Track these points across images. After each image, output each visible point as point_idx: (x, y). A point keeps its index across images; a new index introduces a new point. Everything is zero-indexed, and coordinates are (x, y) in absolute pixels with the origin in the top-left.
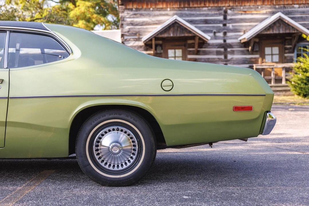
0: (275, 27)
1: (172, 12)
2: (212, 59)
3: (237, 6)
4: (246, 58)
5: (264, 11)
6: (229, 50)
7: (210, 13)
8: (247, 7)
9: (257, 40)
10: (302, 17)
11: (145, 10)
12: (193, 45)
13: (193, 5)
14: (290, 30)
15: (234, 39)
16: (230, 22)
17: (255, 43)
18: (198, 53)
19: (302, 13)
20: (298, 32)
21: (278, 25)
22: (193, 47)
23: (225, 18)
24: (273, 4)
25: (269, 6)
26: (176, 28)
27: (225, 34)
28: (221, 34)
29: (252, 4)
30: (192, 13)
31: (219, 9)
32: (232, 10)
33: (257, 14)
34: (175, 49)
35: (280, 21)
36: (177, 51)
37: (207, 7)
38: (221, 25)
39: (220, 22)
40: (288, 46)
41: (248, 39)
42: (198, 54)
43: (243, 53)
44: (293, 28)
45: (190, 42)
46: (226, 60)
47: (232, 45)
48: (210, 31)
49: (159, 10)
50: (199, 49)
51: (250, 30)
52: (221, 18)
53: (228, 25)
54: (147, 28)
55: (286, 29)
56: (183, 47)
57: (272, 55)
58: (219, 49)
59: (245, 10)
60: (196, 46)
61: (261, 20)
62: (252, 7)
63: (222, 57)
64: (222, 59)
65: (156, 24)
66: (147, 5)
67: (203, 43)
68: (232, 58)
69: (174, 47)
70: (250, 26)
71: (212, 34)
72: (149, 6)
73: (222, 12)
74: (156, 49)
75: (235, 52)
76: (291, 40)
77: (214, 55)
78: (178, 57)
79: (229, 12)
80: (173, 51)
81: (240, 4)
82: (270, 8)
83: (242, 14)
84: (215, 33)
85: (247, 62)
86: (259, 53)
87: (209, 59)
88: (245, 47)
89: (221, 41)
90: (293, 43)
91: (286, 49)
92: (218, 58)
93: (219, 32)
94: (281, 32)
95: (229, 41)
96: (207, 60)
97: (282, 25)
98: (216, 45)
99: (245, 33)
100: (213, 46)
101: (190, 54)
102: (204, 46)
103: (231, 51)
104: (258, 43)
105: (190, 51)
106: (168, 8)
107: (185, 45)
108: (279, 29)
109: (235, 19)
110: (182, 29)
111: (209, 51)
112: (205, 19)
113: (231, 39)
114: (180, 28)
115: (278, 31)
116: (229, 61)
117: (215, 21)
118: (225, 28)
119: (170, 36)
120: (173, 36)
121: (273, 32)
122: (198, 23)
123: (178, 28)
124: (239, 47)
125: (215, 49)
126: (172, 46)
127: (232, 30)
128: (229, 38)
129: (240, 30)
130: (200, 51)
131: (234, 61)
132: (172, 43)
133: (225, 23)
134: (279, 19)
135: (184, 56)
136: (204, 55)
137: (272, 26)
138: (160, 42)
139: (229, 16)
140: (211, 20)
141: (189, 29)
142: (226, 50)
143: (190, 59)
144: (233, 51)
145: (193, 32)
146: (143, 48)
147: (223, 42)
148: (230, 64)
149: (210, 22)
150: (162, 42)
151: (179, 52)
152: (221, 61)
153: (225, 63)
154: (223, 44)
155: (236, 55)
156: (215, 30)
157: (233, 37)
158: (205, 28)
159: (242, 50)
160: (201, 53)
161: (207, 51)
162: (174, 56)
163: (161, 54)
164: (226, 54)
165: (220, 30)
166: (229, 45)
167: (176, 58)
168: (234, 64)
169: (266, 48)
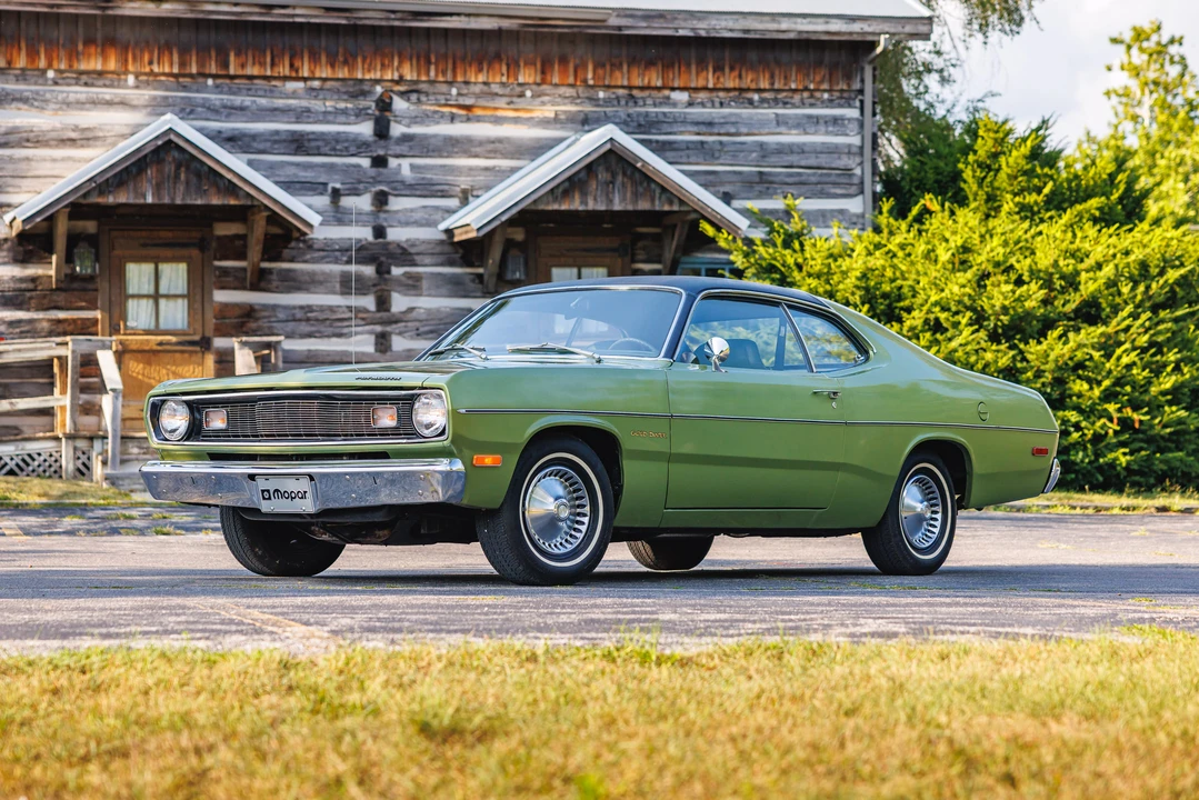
0: (593, 185)
1: (147, 94)
2: (322, 309)
3: (432, 82)
5: (548, 112)
6: (397, 271)
7: (317, 105)
8: (477, 89)
9: (518, 235)
10: (702, 143)
11: (23, 76)
12: (238, 243)
13: (243, 66)
14: (653, 200)
15: (417, 224)
16: (403, 149)
17: (509, 244)
18: (259, 281)
19: (703, 129)
20: (684, 208)
21: (603, 175)
22: (242, 256)
23: (382, 132)
24: (585, 81)
25: (570, 92)
26: (169, 168)
27: (381, 200)
28: (364, 203)
29: (498, 77)
30: (238, 100)
31: (358, 90)
32: (414, 97)
33: (516, 120)
34: (156, 261)
35: (612, 160)
36: (166, 268)
37: (305, 79)
38: (365, 162)
39: (360, 146)
40: (647, 267)
41: (478, 230)
42: (263, 285)
43: (457, 287)
44: (666, 191)
45: (224, 230)
46: (384, 315)
47: (413, 250)
48: (315, 188)
49: (84, 78)
50: (265, 265)
51: (488, 188)
52: (365, 129)
53: (393, 162)
54: (28, 159)
55: (636, 196)
56: (195, 253)
58: (353, 268)
59: (469, 101)
60: (255, 251)
61: (537, 150)
62: (495, 88)
63: (369, 302)
64: (366, 311)
65: (72, 142)
66: (33, 55)
67: (284, 236)
68: (411, 310)
69: (156, 252)
70: (487, 169)
71: (323, 201)
72: (42, 63)
73: (369, 104)
74: (69, 259)
75: (425, 284)
76: (657, 238)
77: (334, 293)
78: (167, 296)
79: (399, 104)
80: (148, 268)
81: (444, 73)
82: (573, 100)
83: (453, 118)
84: (336, 194)
87: (309, 308)
88: (467, 262)
89: (365, 233)
90: (668, 255)
92: (351, 309)
93: (356, 193)
94: (617, 206)
95: (396, 234)
96: (299, 314)
97: (620, 178)
98: (343, 250)
99: (465, 201)
100: (330, 251)
101: (222, 287)
102: (286, 252)
103: (408, 275)
104: (522, 247)
105: (225, 272)
106: (126, 72)
107: (202, 245)
108: (607, 195)
109: (425, 137)
110: (199, 175)
111: (312, 274)
112: (294, 133)
113: (407, 224)
114: (188, 168)
115: (604, 198)
116: (396, 322)
117: (337, 141)
118: (380, 174)
119: (142, 201)
120: (156, 201)
121: (586, 204)
122: (261, 146)
123: (178, 167)
124: (442, 265)
125: (337, 268)
126: (144, 245)
127: (411, 186)
128: (400, 222)
129: (446, 187)
130: (270, 271)
131: (417, 324)
132: (144, 234)
133: (381, 152)
134: (610, 151)
135: (197, 293)
136: (289, 290)
137: (580, 180)
138: (90, 226)
139: (399, 122)
140: (321, 137)
141: (229, 176)
142: (382, 271)
143: (226, 306)
144: (417, 278)
145: (247, 189)
146: (9, 250)
147: (370, 238)
148: (400, 334)
149: (313, 144)
150: (99, 226)
151: (175, 275)
152: (363, 323)
153: (378, 328)
154: (370, 244)
155: (429, 295)
156: (335, 181)
157: (417, 216)
158: (291, 171)
159: (454, 275)
160: (275, 284)
161: (303, 272)
162: (151, 291)
163: (91, 278)
164: (382, 290)
165: (360, 182)
166: (399, 251)
167: (162, 302)
168: (419, 335)
169: (556, 272)
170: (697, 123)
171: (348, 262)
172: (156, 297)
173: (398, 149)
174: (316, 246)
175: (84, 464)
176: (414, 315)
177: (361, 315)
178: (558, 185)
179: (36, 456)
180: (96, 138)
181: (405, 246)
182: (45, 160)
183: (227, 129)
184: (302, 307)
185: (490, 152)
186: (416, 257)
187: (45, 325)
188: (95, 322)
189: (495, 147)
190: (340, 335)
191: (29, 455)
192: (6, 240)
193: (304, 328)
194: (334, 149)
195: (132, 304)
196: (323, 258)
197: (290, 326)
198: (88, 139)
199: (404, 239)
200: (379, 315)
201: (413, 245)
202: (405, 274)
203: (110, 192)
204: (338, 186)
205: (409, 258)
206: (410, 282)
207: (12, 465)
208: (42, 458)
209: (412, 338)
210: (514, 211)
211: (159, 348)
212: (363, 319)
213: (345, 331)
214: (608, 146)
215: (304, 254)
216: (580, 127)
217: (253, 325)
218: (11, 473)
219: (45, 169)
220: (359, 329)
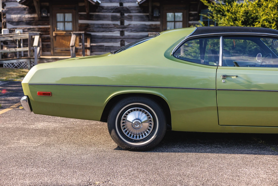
2: (106, 25)
4: (145, 25)
6: (126, 15)
9: (158, 4)
15: (131, 2)
18: (89, 17)
22: (85, 11)
34: (64, 13)
36: (66, 15)
40: (193, 13)
42: (91, 19)
43: (142, 19)
45: (81, 4)
46: (122, 26)
47: (130, 9)
50: (91, 13)
56: (74, 11)
57: (175, 22)
58: (114, 14)
60: (88, 10)
63: (118, 23)
64: (118, 25)
68: (129, 25)
69: (64, 11)
75: (133, 18)
76: (196, 5)
77: (109, 20)
80: (62, 15)
85: (146, 30)
86: (159, 20)
87: (103, 25)
89: (117, 5)
91: (190, 15)
92: (114, 24)
95: (126, 5)
96: (100, 26)
98: (112, 9)
100: (108, 9)
101: (81, 19)
102: (97, 10)
103: (129, 16)
105: (81, 15)
107: (75, 9)
111: (104, 15)
113: (128, 2)
116: (126, 28)
124: (138, 13)
125: (110, 14)
126: (61, 9)
130: (93, 15)
131: (131, 28)
132: (61, 6)
135: (74, 21)
136: (98, 20)
138: (47, 4)
142: (122, 14)
143: (82, 24)
144: (131, 16)
146: (28, 10)
148: (127, 31)
150: (49, 4)
151: (69, 17)
152: (116, 28)
153: (121, 30)
154: (119, 7)
155: (134, 21)
159: (141, 15)
160: (94, 18)
161: (101, 15)
162: (63, 20)
163: (47, 17)
164: (122, 20)
166: (126, 9)
167: (66, 23)
168: (132, 31)
169: (168, 14)
171: (113, 12)
172: (64, 22)
174: (105, 8)
175: (33, 65)
176: (130, 26)
177: (116, 26)
179: (22, 63)
181: (128, 8)
184: (101, 24)
186: (131, 11)
187: (37, 29)
188: (49, 28)
190: (111, 31)
193: (102, 29)
195: (58, 24)
196: (107, 11)
197: (98, 29)
202: (128, 15)
205: (129, 11)
206: (129, 17)
207: (16, 65)
208: (24, 64)
209: (130, 32)
211: (65, 35)
212: (117, 27)
213: (112, 30)
215: (101, 10)
217: (89, 29)
218: (16, 67)
220: (116, 30)
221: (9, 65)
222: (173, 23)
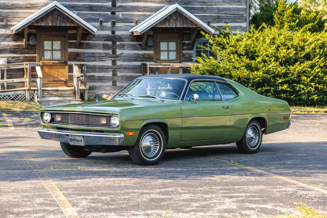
0: (172, 20)
2: (98, 53)
4: (138, 54)
6: (118, 43)
9: (151, 33)
10: (202, 8)
12: (74, 35)
14: (188, 24)
15: (124, 30)
16: (120, 9)
17: (149, 36)
18: (80, 46)
19: (202, 4)
20: (197, 27)
21: (174, 18)
22: (76, 39)
23: (114, 5)
26: (55, 16)
27: (114, 24)
28: (109, 24)
33: (151, 1)
34: (52, 41)
35: (177, 13)
36: (54, 42)
38: (109, 13)
39: (108, 9)
40: (187, 42)
41: (140, 33)
42: (81, 47)
43: (134, 47)
44: (192, 22)
45: (71, 32)
47: (122, 37)
48: (96, 20)
50: (82, 41)
51: (143, 20)
52: (109, 4)
53: (117, 13)
54: (17, 12)
55: (183, 23)
56: (63, 39)
57: (168, 51)
58: (106, 42)
60: (79, 38)
61: (156, 10)
63: (110, 52)
67: (87, 34)
68: (122, 54)
69: (52, 38)
70: (143, 15)
71: (97, 24)
74: (28, 40)
75: (126, 47)
76: (190, 34)
77: (100, 49)
78: (55, 50)
80: (50, 42)
83: (133, 1)
84: (101, 22)
85: (139, 59)
86: (153, 49)
87: (94, 53)
88: (137, 41)
89: (109, 33)
90: (192, 38)
91: (184, 45)
92: (105, 53)
93: (107, 22)
94: (178, 26)
95: (118, 33)
96: (91, 55)
97: (179, 18)
98: (103, 37)
99: (137, 24)
100: (100, 38)
101: (70, 48)
102: (88, 38)
104: (152, 36)
105: (71, 43)
107: (65, 36)
108: (175, 23)
109: (126, 6)
110: (63, 18)
111: (95, 44)
112: (90, 5)
113: (121, 30)
114: (60, 16)
115: (175, 24)
116: (118, 57)
117: (102, 8)
118: (113, 16)
119: (48, 25)
120: (52, 25)
121: (170, 26)
122: (81, 9)
123: (58, 16)
124: (130, 41)
125: (101, 42)
126: (49, 36)
127: (122, 20)
128: (119, 30)
129: (132, 20)
130: (83, 43)
131: (123, 58)
132: (49, 33)
133: (114, 11)
134: (176, 11)
135: (63, 50)
136: (88, 48)
137: (168, 19)
138: (34, 31)
139: (119, 2)
140: (97, 6)
141: (72, 18)
142: (114, 43)
143: (71, 53)
144: (123, 45)
145: (77, 22)
146: (12, 37)
147: (111, 34)
148: (119, 60)
149: (95, 8)
150: (36, 31)
151: (57, 45)
152: (109, 57)
153: (113, 59)
154: (111, 36)
155: (127, 50)
156: (101, 19)
157: (123, 28)
158: (89, 16)
159: (134, 44)
160: (84, 47)
161: (92, 43)
163: (34, 45)
164: (114, 48)
165: (108, 19)
166: (118, 38)
167: (54, 52)
168: (124, 61)
169: (161, 43)
170: (201, 2)
171: (105, 41)
172: (52, 50)
173: (118, 10)
174: (96, 36)
175: (32, 97)
176: (123, 55)
177: (108, 55)
178: (162, 21)
179: (19, 95)
180: (36, 7)
181: (120, 36)
182: (21, 13)
183: (72, 4)
184: (92, 53)
185: (144, 10)
186: (123, 39)
187: (22, 58)
188: (36, 57)
189: (145, 9)
190: (102, 61)
191: (17, 95)
192: (11, 35)
193: (92, 59)
194: (101, 10)
195: (46, 52)
196: (98, 40)
197: (89, 58)
198: (33, 7)
199: (120, 34)
200: (113, 55)
201: (122, 36)
202: (120, 44)
203: (39, 22)
204: (102, 20)
205: (121, 39)
206: (121, 46)
207: (13, 97)
208: (21, 96)
209: (122, 61)
210: (150, 28)
211: (53, 64)
212: (109, 56)
213: (104, 59)
214: (176, 10)
215: (93, 38)
216: (168, 3)
217: (79, 58)
218: (13, 100)
219: (22, 15)
220: (108, 59)
221: (5, 97)
222: (167, 52)
